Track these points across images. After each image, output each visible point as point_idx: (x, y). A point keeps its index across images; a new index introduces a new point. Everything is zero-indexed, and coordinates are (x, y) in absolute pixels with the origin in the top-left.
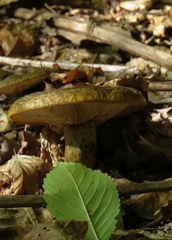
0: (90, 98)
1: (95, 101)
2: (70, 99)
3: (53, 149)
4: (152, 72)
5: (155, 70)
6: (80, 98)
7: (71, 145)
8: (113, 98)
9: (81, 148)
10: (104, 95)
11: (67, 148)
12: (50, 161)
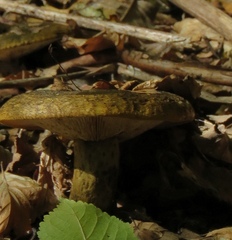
0: (115, 110)
1: (122, 115)
2: (87, 110)
3: (56, 169)
4: (210, 49)
5: (215, 45)
6: (101, 110)
7: (83, 168)
8: (147, 111)
9: (96, 174)
10: (136, 107)
11: (77, 172)
12: (51, 186)
